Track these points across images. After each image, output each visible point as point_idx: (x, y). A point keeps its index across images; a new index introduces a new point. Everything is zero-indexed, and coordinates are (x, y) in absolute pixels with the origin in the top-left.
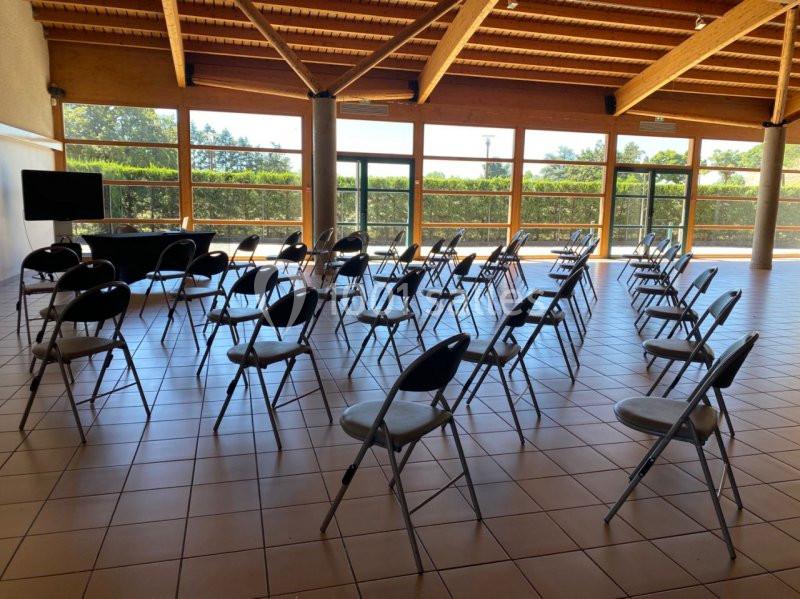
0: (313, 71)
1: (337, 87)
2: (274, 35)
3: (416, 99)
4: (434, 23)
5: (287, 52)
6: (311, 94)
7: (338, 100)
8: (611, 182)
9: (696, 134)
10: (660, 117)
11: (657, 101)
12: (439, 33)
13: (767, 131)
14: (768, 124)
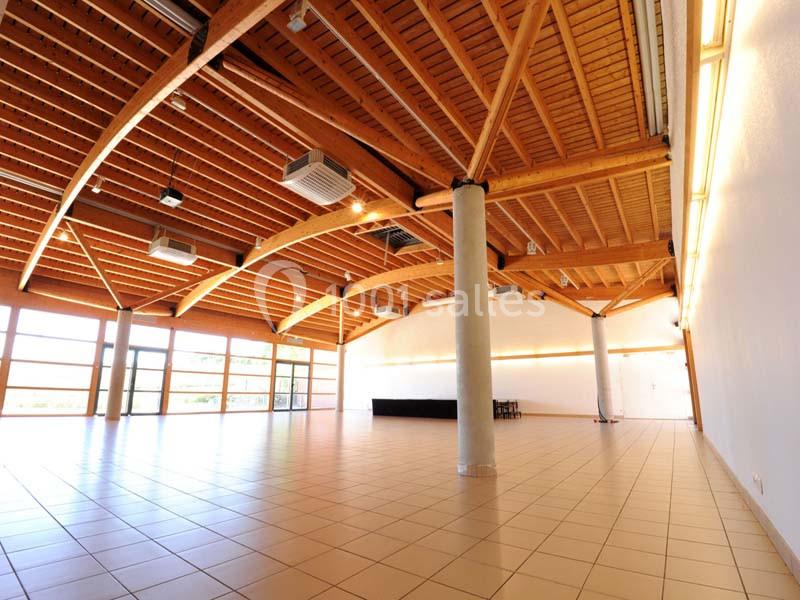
0: (123, 296)
1: (137, 306)
2: (91, 252)
3: (174, 315)
4: (187, 288)
5: (96, 263)
6: (118, 308)
7: (135, 313)
8: (274, 370)
9: (313, 346)
10: (297, 337)
11: (295, 329)
12: (187, 293)
13: (339, 346)
14: (338, 343)
